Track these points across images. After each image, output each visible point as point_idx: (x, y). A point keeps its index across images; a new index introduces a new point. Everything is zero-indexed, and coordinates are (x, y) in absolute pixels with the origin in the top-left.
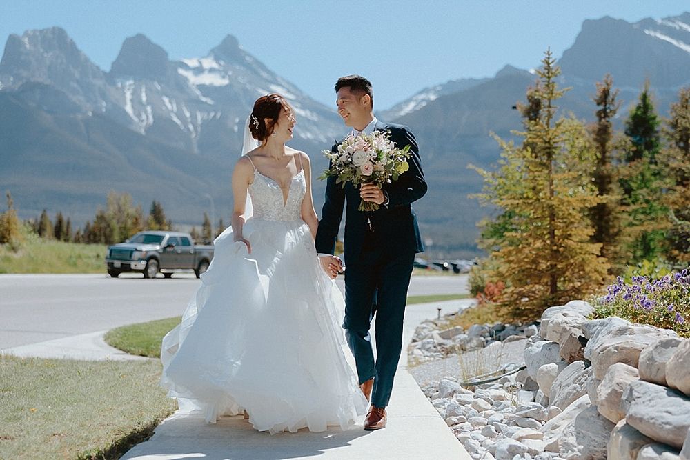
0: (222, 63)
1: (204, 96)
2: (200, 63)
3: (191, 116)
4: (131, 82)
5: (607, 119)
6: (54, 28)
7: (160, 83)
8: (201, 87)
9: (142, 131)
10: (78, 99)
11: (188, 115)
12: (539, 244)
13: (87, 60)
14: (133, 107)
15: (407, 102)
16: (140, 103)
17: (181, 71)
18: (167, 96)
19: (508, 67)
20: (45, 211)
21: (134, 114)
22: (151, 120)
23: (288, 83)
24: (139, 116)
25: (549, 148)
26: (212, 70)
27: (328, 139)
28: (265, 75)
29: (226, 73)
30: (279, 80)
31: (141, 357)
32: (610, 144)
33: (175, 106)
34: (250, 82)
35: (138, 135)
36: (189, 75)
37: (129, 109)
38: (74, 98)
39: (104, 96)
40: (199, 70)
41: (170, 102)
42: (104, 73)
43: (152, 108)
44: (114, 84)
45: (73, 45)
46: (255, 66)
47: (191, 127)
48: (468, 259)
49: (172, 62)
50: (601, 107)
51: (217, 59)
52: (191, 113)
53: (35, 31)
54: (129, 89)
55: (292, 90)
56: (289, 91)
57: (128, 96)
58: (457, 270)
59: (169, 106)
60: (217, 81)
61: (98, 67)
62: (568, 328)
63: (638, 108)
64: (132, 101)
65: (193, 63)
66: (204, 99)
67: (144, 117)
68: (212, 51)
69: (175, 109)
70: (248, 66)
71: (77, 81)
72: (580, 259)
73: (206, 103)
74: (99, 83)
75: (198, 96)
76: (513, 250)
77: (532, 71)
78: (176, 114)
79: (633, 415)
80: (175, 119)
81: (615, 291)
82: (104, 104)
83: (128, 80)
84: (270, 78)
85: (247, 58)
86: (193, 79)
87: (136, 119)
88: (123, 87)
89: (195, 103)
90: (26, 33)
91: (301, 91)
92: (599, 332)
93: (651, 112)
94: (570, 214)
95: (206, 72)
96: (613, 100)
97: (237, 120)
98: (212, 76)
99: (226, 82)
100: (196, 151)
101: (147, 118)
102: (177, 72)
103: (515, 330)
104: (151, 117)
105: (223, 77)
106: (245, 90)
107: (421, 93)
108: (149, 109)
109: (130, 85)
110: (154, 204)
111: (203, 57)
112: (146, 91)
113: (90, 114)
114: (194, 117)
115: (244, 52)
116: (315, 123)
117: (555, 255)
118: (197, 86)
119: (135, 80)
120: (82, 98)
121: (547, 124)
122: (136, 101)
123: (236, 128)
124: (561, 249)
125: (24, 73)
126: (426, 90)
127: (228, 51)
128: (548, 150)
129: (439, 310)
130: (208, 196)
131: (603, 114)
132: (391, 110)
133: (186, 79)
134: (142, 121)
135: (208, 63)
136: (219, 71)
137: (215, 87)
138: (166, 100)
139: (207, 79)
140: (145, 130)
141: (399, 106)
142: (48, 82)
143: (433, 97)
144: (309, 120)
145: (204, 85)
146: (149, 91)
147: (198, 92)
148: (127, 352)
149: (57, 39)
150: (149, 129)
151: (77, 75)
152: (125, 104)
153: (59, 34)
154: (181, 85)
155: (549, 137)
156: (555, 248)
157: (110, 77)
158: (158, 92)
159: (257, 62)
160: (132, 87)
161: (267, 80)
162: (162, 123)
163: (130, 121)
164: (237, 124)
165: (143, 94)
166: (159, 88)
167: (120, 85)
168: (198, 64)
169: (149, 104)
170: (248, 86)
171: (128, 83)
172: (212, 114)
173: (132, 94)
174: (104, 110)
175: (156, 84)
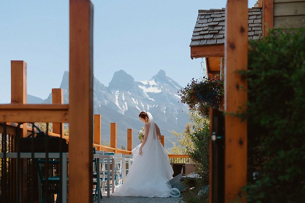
0: (158, 82)
3: (144, 107)
4: (118, 91)
9: (123, 113)
13: (98, 82)
14: (119, 102)
16: (122, 101)
17: (140, 86)
21: (119, 106)
22: (127, 108)
24: (121, 106)
26: (153, 86)
28: (177, 88)
29: (160, 87)
33: (137, 102)
34: (171, 91)
35: (122, 115)
36: (143, 88)
37: (117, 103)
39: (106, 98)
40: (148, 86)
41: (135, 100)
42: (106, 87)
44: (110, 93)
46: (173, 84)
49: (136, 82)
51: (156, 81)
52: (144, 105)
54: (117, 95)
57: (117, 97)
59: (135, 102)
60: (156, 90)
61: (103, 85)
64: (118, 100)
65: (145, 83)
66: (150, 99)
67: (124, 107)
68: (154, 77)
70: (170, 84)
71: (94, 91)
74: (103, 92)
75: (147, 97)
78: (137, 105)
80: (137, 108)
82: (106, 101)
83: (117, 91)
85: (170, 80)
86: (145, 90)
87: (120, 108)
89: (146, 101)
95: (151, 87)
97: (165, 108)
98: (154, 88)
99: (160, 91)
102: (138, 86)
104: (127, 107)
105: (159, 89)
106: (169, 95)
108: (126, 103)
109: (117, 93)
111: (150, 80)
112: (124, 95)
113: (100, 106)
115: (168, 77)
118: (147, 93)
120: (96, 99)
122: (120, 100)
123: (165, 112)
127: (161, 77)
133: (142, 90)
134: (123, 109)
135: (152, 83)
136: (157, 86)
137: (155, 93)
138: (133, 99)
139: (151, 90)
140: (124, 113)
145: (150, 92)
146: (126, 95)
147: (148, 96)
150: (126, 112)
151: (94, 89)
152: (115, 101)
154: (140, 93)
157: (109, 89)
159: (173, 82)
162: (132, 109)
163: (118, 109)
164: (165, 110)
165: (123, 97)
166: (130, 94)
167: (113, 93)
168: (147, 83)
169: (126, 101)
170: (170, 93)
171: (116, 92)
172: (154, 105)
173: (118, 97)
174: (106, 104)
175: (129, 92)
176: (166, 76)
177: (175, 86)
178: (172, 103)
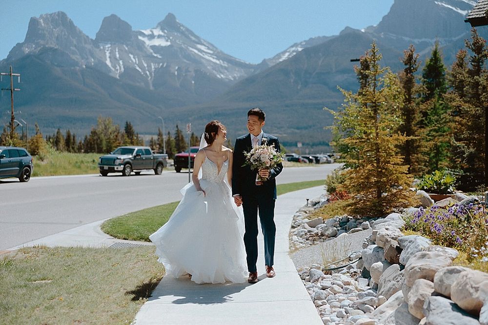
0: (166, 31)
1: (155, 53)
2: (152, 32)
3: (147, 66)
4: (109, 45)
5: (411, 74)
6: (58, 12)
7: (127, 46)
8: (153, 47)
10: (76, 57)
11: (146, 65)
12: (369, 167)
13: (80, 32)
14: (110, 61)
15: (284, 53)
16: (116, 59)
17: (140, 38)
18: (132, 54)
19: (347, 28)
20: (59, 129)
21: (112, 66)
22: (123, 69)
23: (209, 43)
24: (115, 67)
25: (375, 106)
26: (159, 36)
27: (234, 78)
28: (193, 38)
29: (169, 38)
30: (202, 41)
31: (124, 240)
32: (413, 90)
33: (137, 59)
34: (184, 44)
35: (115, 79)
36: (145, 39)
37: (108, 62)
38: (74, 57)
39: (92, 55)
40: (151, 37)
41: (134, 58)
42: (92, 40)
43: (123, 62)
44: (98, 47)
45: (71, 23)
46: (187, 33)
47: (148, 73)
48: (325, 153)
49: (134, 31)
50: (408, 66)
51: (162, 30)
52: (147, 64)
53: (47, 15)
54: (108, 50)
55: (211, 48)
56: (209, 48)
57: (108, 54)
58: (318, 161)
59: (134, 61)
60: (163, 43)
61: (87, 37)
62: (389, 240)
63: (431, 60)
64: (110, 57)
65: (147, 32)
66: (155, 55)
67: (118, 68)
68: (159, 24)
69: (137, 62)
70: (182, 33)
71: (75, 46)
72: (396, 177)
73: (157, 57)
74: (88, 46)
75: (151, 53)
76: (354, 171)
77: (363, 31)
78: (137, 65)
79: (431, 322)
80: (138, 68)
81: (419, 216)
82: (93, 60)
83: (107, 44)
84: (196, 40)
85: (182, 28)
86: (148, 43)
87: (113, 69)
88: (104, 49)
89: (150, 58)
90: (41, 16)
91: (216, 48)
92: (408, 247)
93: (440, 62)
94: (389, 148)
95: (156, 37)
96: (415, 61)
97: (177, 68)
98: (159, 40)
99: (169, 43)
100: (152, 88)
101: (120, 69)
102: (138, 38)
103: (355, 222)
104: (122, 66)
105: (167, 41)
106: (181, 49)
107: (292, 47)
108: (121, 62)
109: (108, 48)
110: (127, 123)
111: (154, 28)
112: (118, 51)
113: (84, 67)
114: (149, 66)
115: (180, 24)
116: (226, 68)
117: (380, 174)
118: (151, 46)
119: (111, 44)
120: (78, 57)
121: (374, 91)
122: (113, 58)
123: (176, 73)
124: (384, 171)
125: (42, 42)
126: (296, 45)
127: (169, 24)
128: (374, 108)
129: (308, 200)
130: (160, 117)
131: (409, 71)
132: (274, 58)
133: (144, 42)
134: (117, 70)
135: (157, 32)
136: (164, 36)
137: (162, 47)
138: (132, 56)
139: (157, 42)
140: (119, 77)
141: (279, 56)
142: (57, 47)
143: (300, 49)
144: (221, 66)
145: (155, 46)
146: (120, 51)
147: (152, 51)
148: (115, 237)
149: (61, 19)
150: (121, 75)
151: (75, 42)
152: (106, 60)
153: (62, 16)
154: (141, 46)
155: (375, 99)
156: (380, 170)
157: (96, 43)
158: (126, 51)
159: (188, 30)
160: (110, 49)
161: (194, 42)
162: (129, 71)
163: (110, 71)
164: (177, 70)
165: (117, 53)
166: (127, 49)
167: (102, 48)
168: (151, 33)
169: (121, 59)
170: (183, 46)
171: (107, 46)
172: (161, 64)
173: (110, 53)
174: (93, 64)
175: (125, 46)
176: (178, 22)
177: (190, 35)
178: (185, 61)
